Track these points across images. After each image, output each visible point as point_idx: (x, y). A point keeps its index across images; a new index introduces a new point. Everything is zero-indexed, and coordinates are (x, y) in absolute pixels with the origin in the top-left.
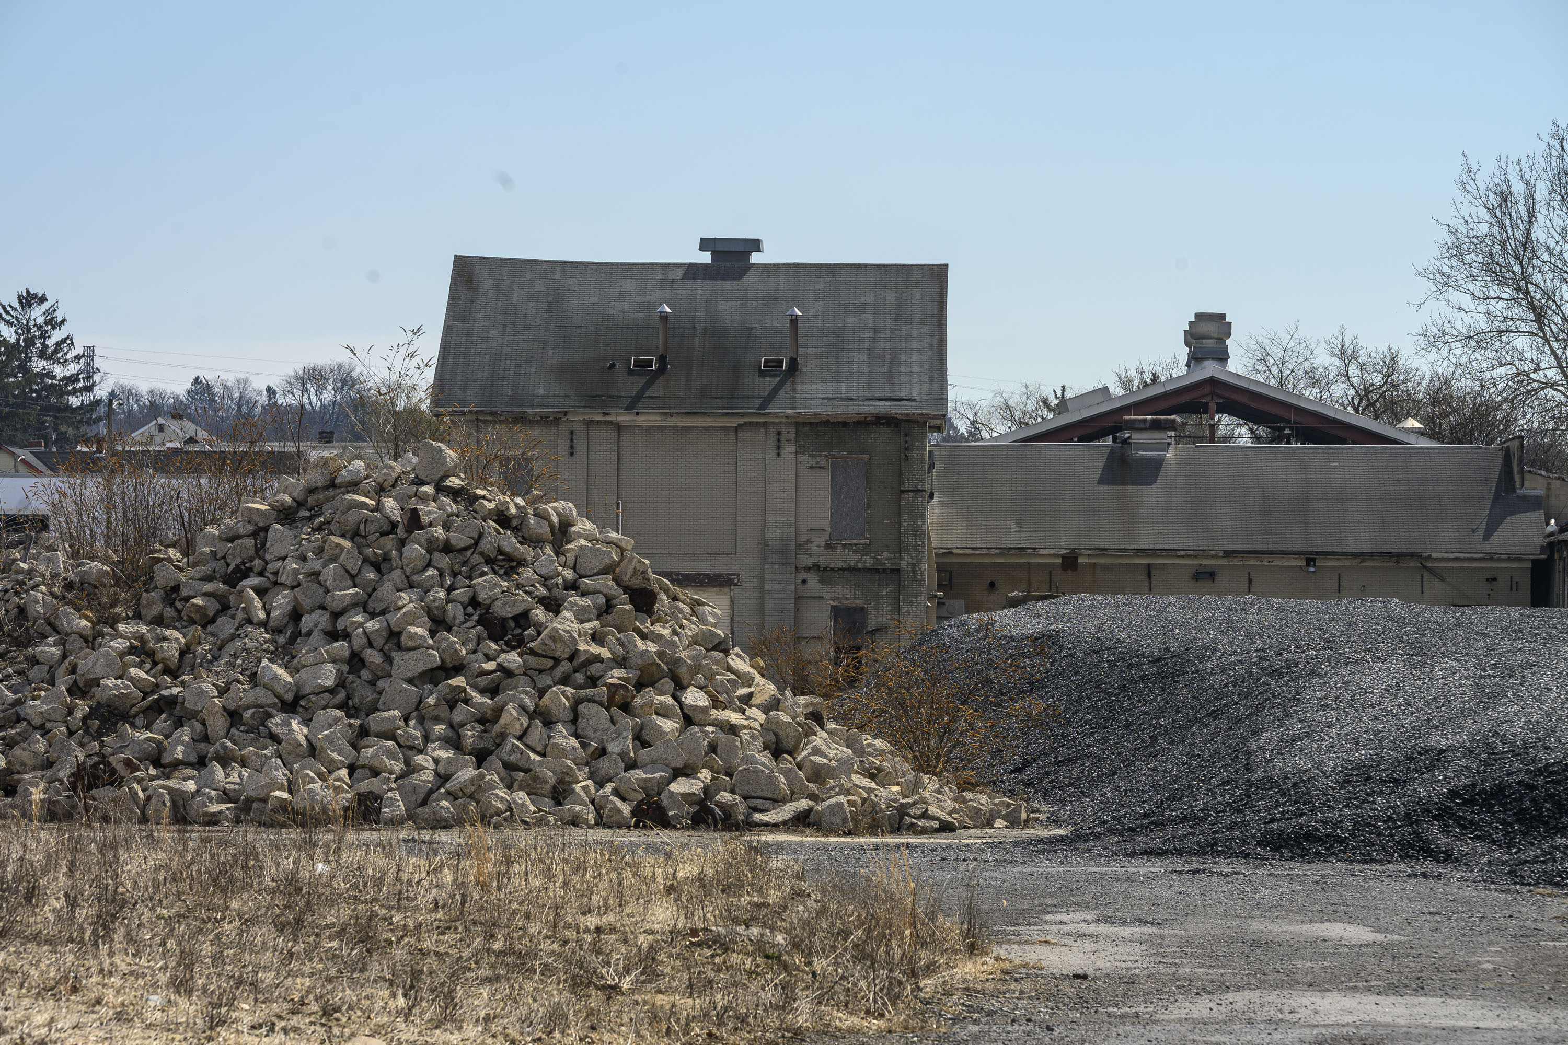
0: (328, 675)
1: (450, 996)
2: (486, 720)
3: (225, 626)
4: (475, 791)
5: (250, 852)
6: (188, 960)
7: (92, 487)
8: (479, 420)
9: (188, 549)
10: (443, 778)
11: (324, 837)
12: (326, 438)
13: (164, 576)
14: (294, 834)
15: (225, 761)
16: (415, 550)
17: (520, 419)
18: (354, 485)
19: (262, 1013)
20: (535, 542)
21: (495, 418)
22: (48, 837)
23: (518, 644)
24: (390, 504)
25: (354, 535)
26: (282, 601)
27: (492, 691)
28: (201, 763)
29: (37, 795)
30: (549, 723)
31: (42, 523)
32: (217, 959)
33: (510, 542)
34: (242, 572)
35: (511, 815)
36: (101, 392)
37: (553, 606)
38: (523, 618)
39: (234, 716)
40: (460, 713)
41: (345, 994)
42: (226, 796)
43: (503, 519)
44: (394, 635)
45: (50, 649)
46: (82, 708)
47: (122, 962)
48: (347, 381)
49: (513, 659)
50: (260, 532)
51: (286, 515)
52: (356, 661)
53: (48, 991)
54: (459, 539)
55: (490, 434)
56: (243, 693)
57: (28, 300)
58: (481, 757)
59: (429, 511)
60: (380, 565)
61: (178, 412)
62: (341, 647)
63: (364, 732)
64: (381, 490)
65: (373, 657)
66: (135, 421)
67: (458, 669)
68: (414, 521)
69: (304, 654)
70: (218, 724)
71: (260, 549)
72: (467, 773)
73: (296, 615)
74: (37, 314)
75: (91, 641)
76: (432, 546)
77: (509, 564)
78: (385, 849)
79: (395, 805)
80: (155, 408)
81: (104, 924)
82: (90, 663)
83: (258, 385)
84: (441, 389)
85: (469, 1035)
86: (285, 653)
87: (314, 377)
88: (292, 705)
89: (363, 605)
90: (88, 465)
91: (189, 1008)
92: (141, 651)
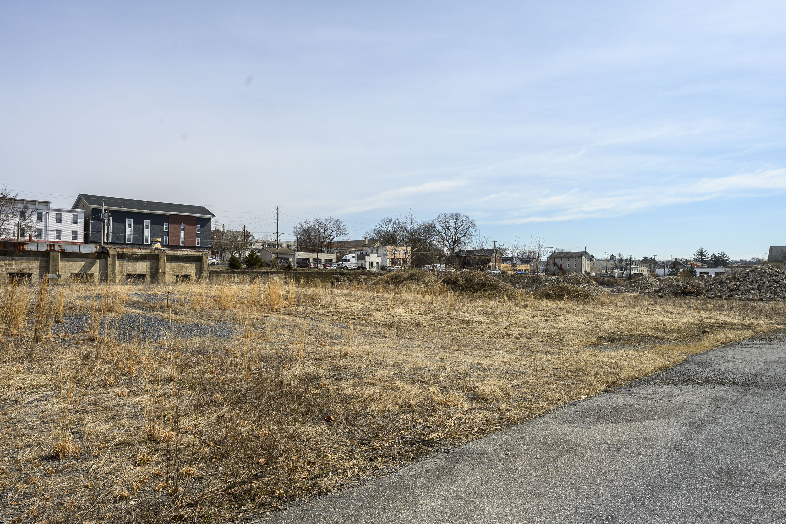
0: (756, 287)
1: (771, 318)
2: (775, 291)
3: (744, 282)
4: (774, 298)
5: (747, 303)
6: (741, 313)
7: (729, 269)
8: (773, 262)
9: (740, 275)
10: (770, 297)
11: (756, 302)
12: (756, 264)
13: (737, 277)
14: (753, 302)
15: (745, 295)
16: (766, 274)
17: (778, 262)
18: (759, 268)
19: (749, 318)
20: (780, 274)
21: (775, 262)
22: (725, 301)
23: (779, 283)
24: (763, 270)
25: (759, 273)
26: (751, 280)
27: (776, 288)
28: (742, 295)
29: (724, 298)
30: (783, 291)
31: (724, 273)
32: (744, 313)
33: (777, 274)
34: (746, 277)
35: (778, 300)
36: (730, 260)
37: (783, 280)
38: (779, 281)
39: (746, 290)
40: (772, 290)
41: (759, 317)
42: (745, 298)
43: (776, 271)
44: (764, 283)
45: (725, 284)
46: (729, 290)
47: (733, 313)
48: (758, 259)
49: (778, 285)
50: (748, 273)
51: (751, 271)
52: (759, 285)
53: (725, 315)
54: (771, 273)
55: (775, 263)
56: (746, 288)
57: (722, 252)
58: (774, 295)
59: (767, 271)
60: (762, 276)
61: (739, 262)
62: (758, 284)
63: (761, 292)
64: (762, 269)
65: (761, 285)
66: (734, 263)
67: (771, 286)
68: (766, 272)
69: (753, 285)
70: (744, 291)
71: (748, 275)
72: (773, 296)
73: (752, 281)
74: (723, 253)
75: (729, 283)
76: (768, 274)
77: (777, 276)
78: (763, 303)
79: (765, 299)
80: (736, 262)
81: (731, 310)
82: (729, 285)
83: (748, 260)
84: (769, 259)
85: (774, 321)
86: (751, 285)
87: (754, 258)
88: (752, 289)
89: (760, 280)
90: (729, 267)
91: (741, 318)
92: (735, 284)
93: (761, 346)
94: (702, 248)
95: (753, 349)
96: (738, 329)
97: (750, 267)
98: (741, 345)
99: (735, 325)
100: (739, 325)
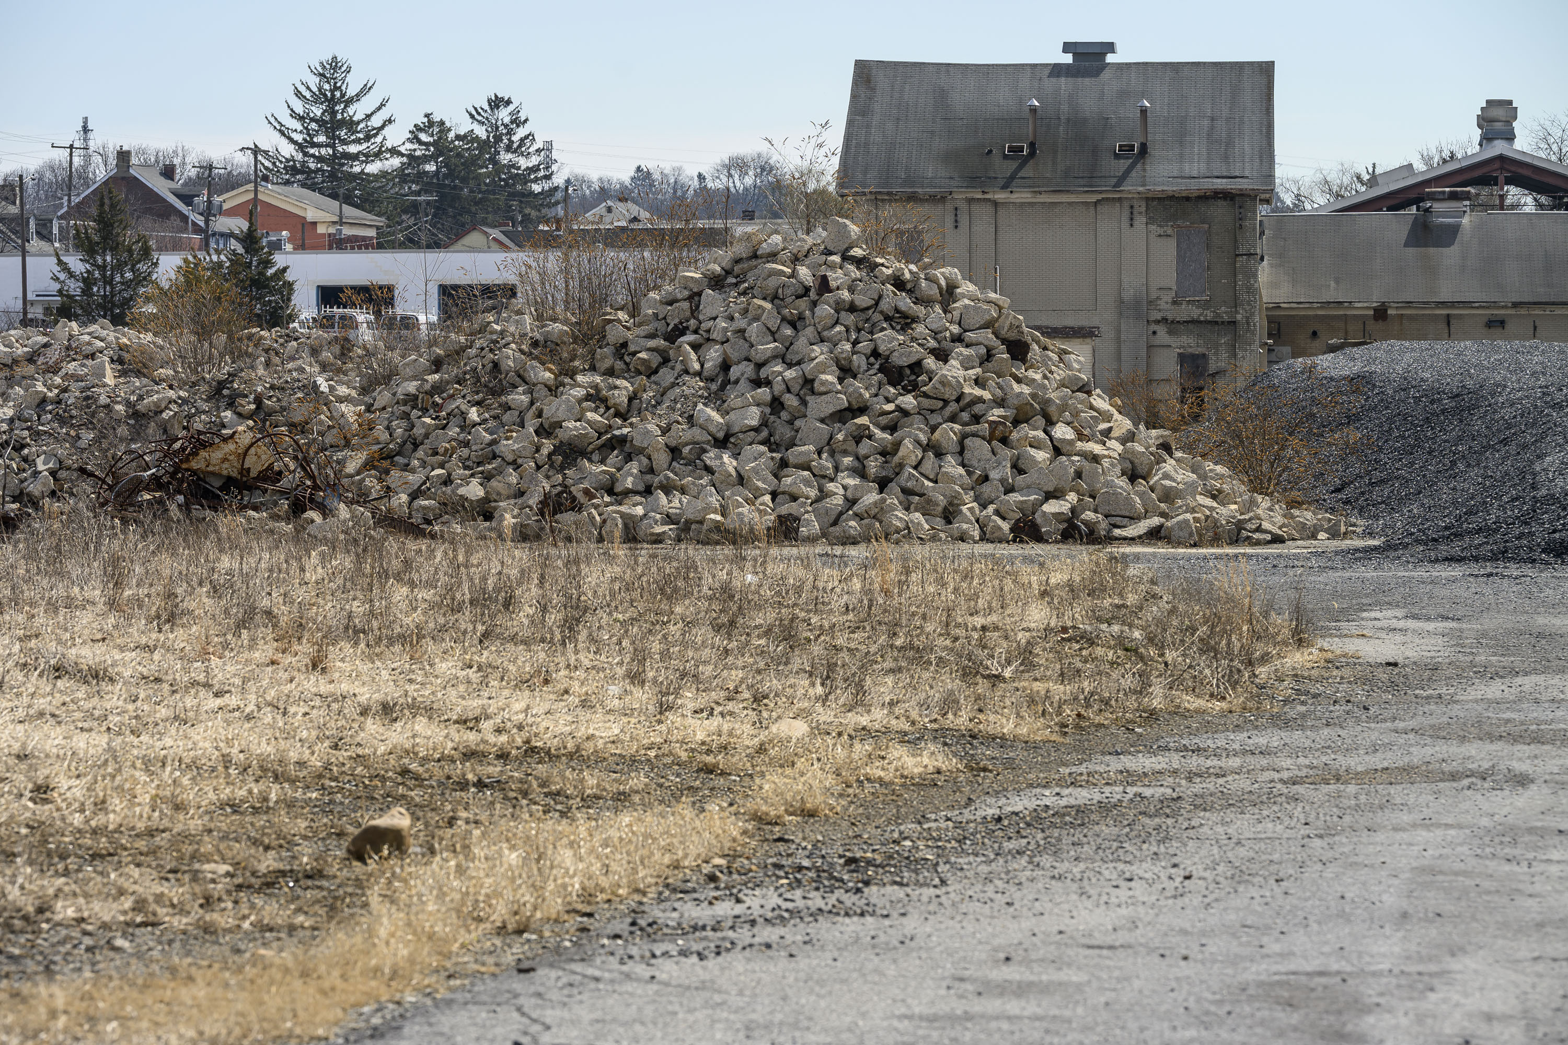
0: (753, 417)
1: (860, 686)
2: (886, 453)
3: (666, 376)
4: (878, 514)
5: (691, 566)
6: (641, 656)
7: (553, 260)
8: (877, 199)
9: (634, 311)
10: (851, 502)
11: (751, 552)
12: (749, 216)
13: (615, 334)
14: (728, 550)
15: (667, 489)
16: (825, 310)
17: (912, 198)
18: (773, 256)
19: (703, 700)
20: (925, 301)
21: (891, 198)
22: (521, 554)
23: (912, 388)
24: (804, 272)
25: (774, 298)
26: (714, 354)
27: (892, 428)
28: (648, 491)
29: (509, 520)
30: (939, 455)
31: (511, 291)
32: (665, 655)
33: (905, 302)
34: (680, 331)
35: (908, 533)
36: (558, 180)
37: (942, 356)
38: (917, 368)
39: (674, 451)
40: (865, 447)
41: (771, 683)
42: (669, 519)
43: (899, 283)
44: (808, 382)
45: (519, 397)
46: (548, 446)
47: (586, 659)
48: (765, 168)
49: (909, 401)
50: (695, 297)
51: (716, 282)
52: (776, 404)
53: (524, 683)
54: (862, 301)
55: (887, 211)
56: (682, 433)
57: (497, 103)
58: (883, 484)
59: (836, 277)
60: (795, 323)
61: (623, 196)
62: (764, 393)
63: (784, 464)
64: (796, 260)
65: (791, 401)
66: (587, 204)
67: (862, 410)
68: (824, 285)
69: (733, 397)
70: (661, 458)
71: (695, 311)
72: (871, 497)
73: (725, 366)
74: (504, 115)
75: (553, 390)
76: (839, 307)
77: (904, 321)
78: (806, 562)
79: (811, 525)
80: (604, 193)
81: (570, 626)
82: (554, 408)
83: (690, 172)
84: (845, 174)
85: (877, 717)
86: (717, 398)
87: (737, 165)
88: (723, 442)
89: (782, 357)
90: (549, 242)
91: (642, 697)
92: (596, 398)
93: (793, 933)
94: (335, 64)
95: (737, 962)
96: (622, 799)
97: (712, 239)
98: (652, 931)
99: (597, 760)
100: (632, 762)
